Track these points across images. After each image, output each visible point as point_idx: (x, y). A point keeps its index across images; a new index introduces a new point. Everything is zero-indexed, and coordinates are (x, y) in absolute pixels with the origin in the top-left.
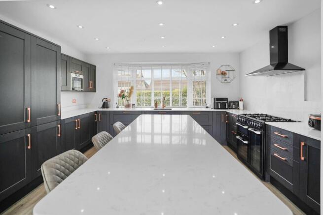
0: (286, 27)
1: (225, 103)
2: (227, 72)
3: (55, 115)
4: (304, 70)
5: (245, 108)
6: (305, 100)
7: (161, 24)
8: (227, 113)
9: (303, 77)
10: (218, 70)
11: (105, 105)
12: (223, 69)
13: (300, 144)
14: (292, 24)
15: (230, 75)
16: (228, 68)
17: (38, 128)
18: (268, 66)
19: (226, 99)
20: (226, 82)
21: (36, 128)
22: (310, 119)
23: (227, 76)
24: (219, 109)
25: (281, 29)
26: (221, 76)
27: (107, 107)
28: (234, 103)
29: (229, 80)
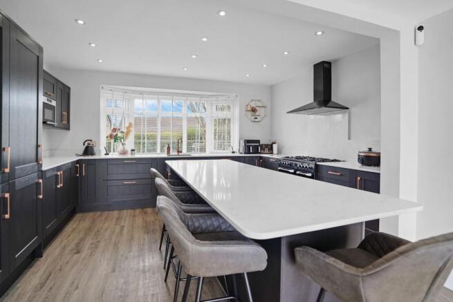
0: (329, 63)
1: (257, 147)
2: (257, 108)
3: (35, 163)
4: (348, 108)
5: (279, 152)
6: (349, 139)
7: (205, 39)
8: (261, 157)
9: (347, 115)
10: (247, 106)
11: (88, 150)
12: (253, 105)
13: (356, 179)
14: (336, 61)
15: (260, 112)
16: (259, 104)
17: (16, 183)
18: (312, 103)
19: (258, 141)
20: (256, 120)
21: (14, 182)
22: (359, 155)
23: (257, 114)
24: (250, 153)
25: (325, 65)
26: (250, 113)
27: (92, 154)
28: (266, 146)
29: (259, 119)
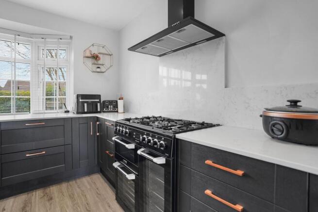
1: (96, 104)
2: (100, 56)
5: (126, 110)
6: (226, 87)
8: (98, 119)
10: (85, 51)
12: (95, 51)
15: (103, 60)
16: (103, 51)
19: (99, 97)
20: (98, 70)
23: (100, 62)
26: (90, 61)
28: (111, 102)
29: (103, 69)
